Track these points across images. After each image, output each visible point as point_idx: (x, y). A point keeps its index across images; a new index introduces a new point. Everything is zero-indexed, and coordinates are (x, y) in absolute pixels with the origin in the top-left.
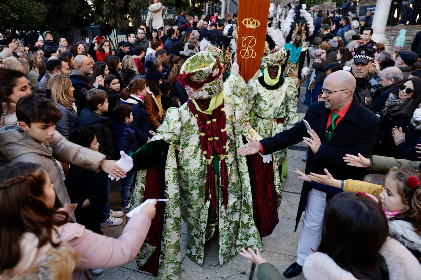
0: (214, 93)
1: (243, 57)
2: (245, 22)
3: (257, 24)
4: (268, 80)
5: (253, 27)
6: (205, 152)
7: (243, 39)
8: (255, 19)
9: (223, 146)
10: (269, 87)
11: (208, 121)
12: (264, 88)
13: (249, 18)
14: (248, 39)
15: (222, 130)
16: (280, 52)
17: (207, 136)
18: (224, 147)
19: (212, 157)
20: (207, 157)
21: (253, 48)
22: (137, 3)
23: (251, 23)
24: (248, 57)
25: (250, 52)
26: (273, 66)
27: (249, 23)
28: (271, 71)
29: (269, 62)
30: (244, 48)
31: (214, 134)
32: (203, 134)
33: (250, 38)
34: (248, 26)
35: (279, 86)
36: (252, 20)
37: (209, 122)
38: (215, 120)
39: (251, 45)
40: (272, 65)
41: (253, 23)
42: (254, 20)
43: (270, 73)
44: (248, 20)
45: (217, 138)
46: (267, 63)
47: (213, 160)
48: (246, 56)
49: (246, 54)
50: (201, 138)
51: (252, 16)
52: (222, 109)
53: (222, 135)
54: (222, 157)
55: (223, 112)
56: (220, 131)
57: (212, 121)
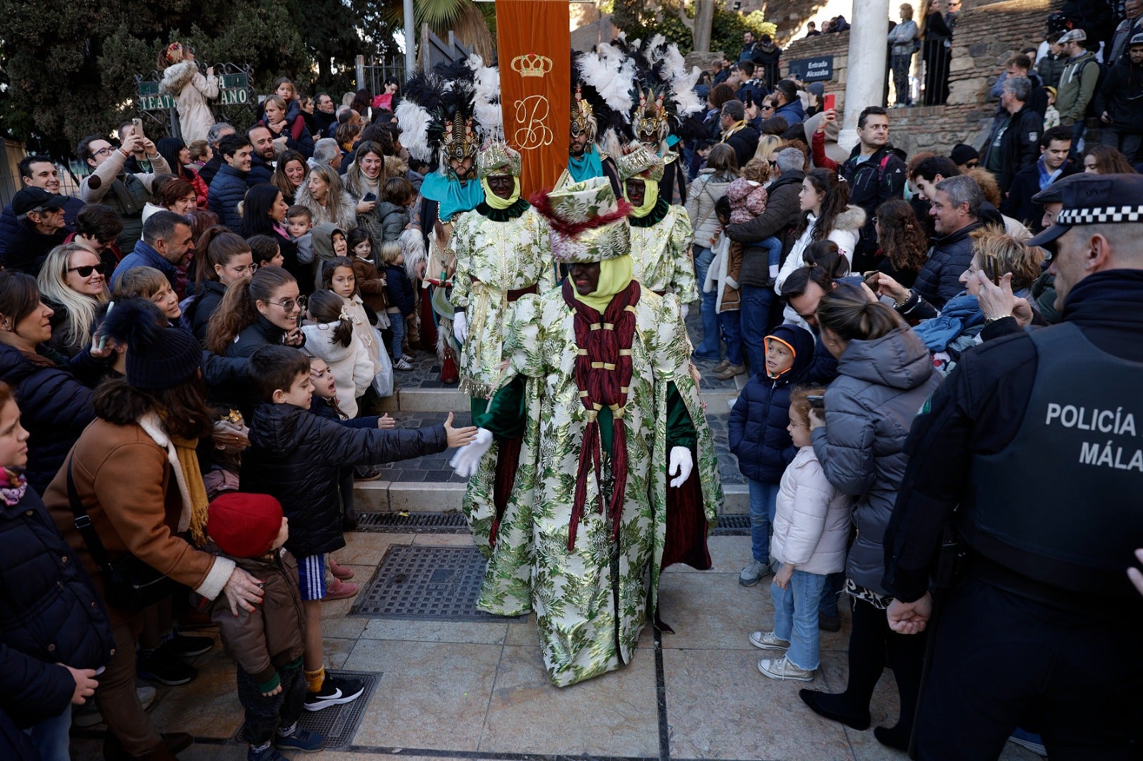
0: (600, 250)
1: (523, 147)
2: (518, 64)
3: (546, 66)
5: (539, 73)
6: (585, 394)
7: (518, 104)
8: (540, 55)
9: (623, 388)
11: (594, 323)
13: (524, 55)
14: (530, 104)
15: (624, 352)
17: (591, 358)
18: (623, 390)
19: (597, 406)
20: (588, 404)
21: (545, 122)
22: (126, 58)
23: (532, 65)
24: (534, 145)
25: (539, 132)
27: (527, 65)
30: (521, 126)
31: (605, 356)
32: (584, 352)
33: (534, 101)
34: (525, 73)
35: (657, 219)
36: (532, 59)
37: (595, 327)
38: (609, 326)
39: (538, 116)
41: (537, 65)
42: (538, 58)
44: (524, 58)
45: (609, 366)
47: (599, 412)
48: (530, 144)
49: (529, 139)
50: (578, 359)
51: (532, 50)
52: (629, 308)
53: (621, 361)
54: (618, 412)
55: (631, 314)
56: (619, 352)
57: (602, 326)
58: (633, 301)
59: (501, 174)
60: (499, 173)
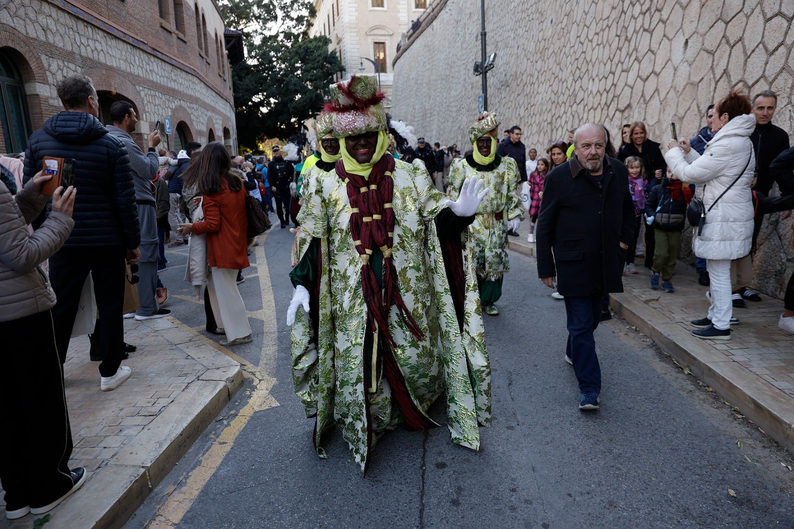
4: (477, 157)
9: (389, 233)
10: (480, 168)
11: (362, 187)
12: (475, 170)
15: (387, 206)
16: (489, 118)
18: (390, 235)
19: (369, 251)
26: (483, 138)
28: (480, 144)
29: (476, 133)
31: (373, 210)
32: (356, 210)
35: (495, 166)
37: (363, 190)
38: (373, 187)
40: (481, 137)
43: (480, 149)
46: (475, 134)
47: (371, 256)
52: (388, 173)
53: (386, 213)
54: (386, 252)
55: (389, 177)
56: (383, 206)
57: (369, 188)
58: (389, 167)
59: (330, 137)
60: (328, 137)
